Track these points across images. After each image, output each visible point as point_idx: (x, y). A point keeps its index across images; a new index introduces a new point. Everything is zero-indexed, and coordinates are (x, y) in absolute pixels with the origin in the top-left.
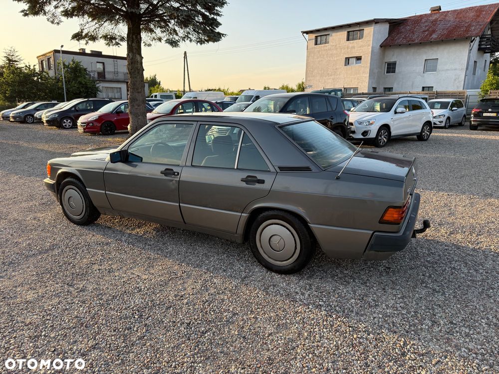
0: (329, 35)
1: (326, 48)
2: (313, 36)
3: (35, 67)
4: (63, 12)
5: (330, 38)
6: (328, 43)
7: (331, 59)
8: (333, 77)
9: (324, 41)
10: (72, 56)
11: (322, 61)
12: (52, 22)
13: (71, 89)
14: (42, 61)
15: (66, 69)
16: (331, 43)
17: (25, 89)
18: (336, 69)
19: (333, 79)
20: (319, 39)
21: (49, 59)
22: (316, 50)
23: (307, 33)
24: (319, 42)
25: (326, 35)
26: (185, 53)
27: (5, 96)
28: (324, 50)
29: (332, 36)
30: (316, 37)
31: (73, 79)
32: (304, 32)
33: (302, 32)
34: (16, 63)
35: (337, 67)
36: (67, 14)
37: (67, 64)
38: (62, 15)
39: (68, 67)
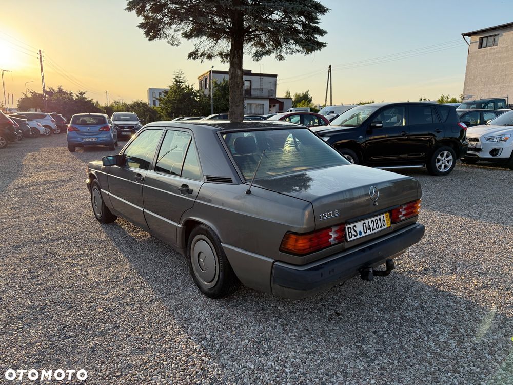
0: (498, 35)
1: (493, 51)
2: (477, 38)
3: (193, 86)
4: (182, 34)
5: (500, 39)
6: (497, 44)
7: (500, 64)
8: (500, 85)
9: (492, 43)
10: (223, 76)
11: (487, 66)
12: (172, 44)
13: (219, 106)
14: (201, 81)
15: (217, 88)
16: (500, 45)
17: (183, 106)
18: (506, 75)
19: (500, 88)
20: (485, 41)
21: (206, 79)
22: (480, 54)
23: (469, 35)
24: (484, 45)
25: (494, 36)
26: (330, 67)
27: (167, 112)
28: (491, 54)
29: (502, 36)
30: (482, 39)
31: (223, 97)
32: (464, 35)
33: (462, 34)
34: (182, 84)
35: (507, 73)
36: (188, 36)
37: (218, 83)
38: (183, 37)
39: (219, 85)
